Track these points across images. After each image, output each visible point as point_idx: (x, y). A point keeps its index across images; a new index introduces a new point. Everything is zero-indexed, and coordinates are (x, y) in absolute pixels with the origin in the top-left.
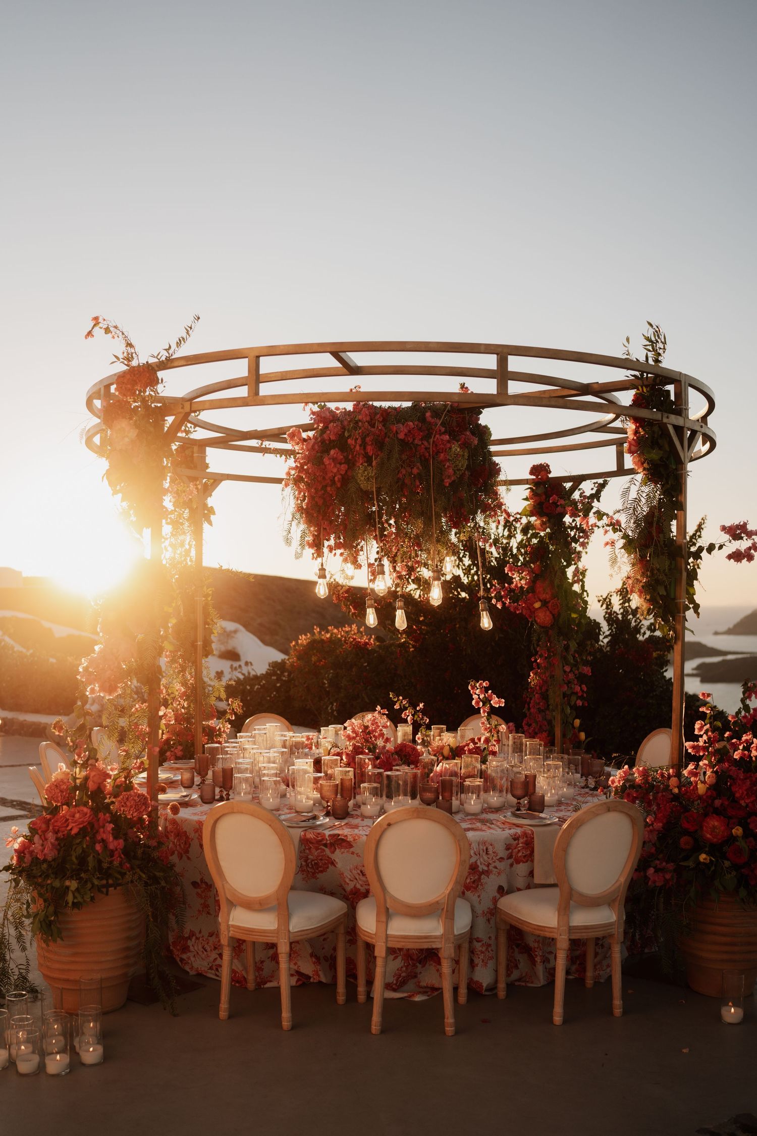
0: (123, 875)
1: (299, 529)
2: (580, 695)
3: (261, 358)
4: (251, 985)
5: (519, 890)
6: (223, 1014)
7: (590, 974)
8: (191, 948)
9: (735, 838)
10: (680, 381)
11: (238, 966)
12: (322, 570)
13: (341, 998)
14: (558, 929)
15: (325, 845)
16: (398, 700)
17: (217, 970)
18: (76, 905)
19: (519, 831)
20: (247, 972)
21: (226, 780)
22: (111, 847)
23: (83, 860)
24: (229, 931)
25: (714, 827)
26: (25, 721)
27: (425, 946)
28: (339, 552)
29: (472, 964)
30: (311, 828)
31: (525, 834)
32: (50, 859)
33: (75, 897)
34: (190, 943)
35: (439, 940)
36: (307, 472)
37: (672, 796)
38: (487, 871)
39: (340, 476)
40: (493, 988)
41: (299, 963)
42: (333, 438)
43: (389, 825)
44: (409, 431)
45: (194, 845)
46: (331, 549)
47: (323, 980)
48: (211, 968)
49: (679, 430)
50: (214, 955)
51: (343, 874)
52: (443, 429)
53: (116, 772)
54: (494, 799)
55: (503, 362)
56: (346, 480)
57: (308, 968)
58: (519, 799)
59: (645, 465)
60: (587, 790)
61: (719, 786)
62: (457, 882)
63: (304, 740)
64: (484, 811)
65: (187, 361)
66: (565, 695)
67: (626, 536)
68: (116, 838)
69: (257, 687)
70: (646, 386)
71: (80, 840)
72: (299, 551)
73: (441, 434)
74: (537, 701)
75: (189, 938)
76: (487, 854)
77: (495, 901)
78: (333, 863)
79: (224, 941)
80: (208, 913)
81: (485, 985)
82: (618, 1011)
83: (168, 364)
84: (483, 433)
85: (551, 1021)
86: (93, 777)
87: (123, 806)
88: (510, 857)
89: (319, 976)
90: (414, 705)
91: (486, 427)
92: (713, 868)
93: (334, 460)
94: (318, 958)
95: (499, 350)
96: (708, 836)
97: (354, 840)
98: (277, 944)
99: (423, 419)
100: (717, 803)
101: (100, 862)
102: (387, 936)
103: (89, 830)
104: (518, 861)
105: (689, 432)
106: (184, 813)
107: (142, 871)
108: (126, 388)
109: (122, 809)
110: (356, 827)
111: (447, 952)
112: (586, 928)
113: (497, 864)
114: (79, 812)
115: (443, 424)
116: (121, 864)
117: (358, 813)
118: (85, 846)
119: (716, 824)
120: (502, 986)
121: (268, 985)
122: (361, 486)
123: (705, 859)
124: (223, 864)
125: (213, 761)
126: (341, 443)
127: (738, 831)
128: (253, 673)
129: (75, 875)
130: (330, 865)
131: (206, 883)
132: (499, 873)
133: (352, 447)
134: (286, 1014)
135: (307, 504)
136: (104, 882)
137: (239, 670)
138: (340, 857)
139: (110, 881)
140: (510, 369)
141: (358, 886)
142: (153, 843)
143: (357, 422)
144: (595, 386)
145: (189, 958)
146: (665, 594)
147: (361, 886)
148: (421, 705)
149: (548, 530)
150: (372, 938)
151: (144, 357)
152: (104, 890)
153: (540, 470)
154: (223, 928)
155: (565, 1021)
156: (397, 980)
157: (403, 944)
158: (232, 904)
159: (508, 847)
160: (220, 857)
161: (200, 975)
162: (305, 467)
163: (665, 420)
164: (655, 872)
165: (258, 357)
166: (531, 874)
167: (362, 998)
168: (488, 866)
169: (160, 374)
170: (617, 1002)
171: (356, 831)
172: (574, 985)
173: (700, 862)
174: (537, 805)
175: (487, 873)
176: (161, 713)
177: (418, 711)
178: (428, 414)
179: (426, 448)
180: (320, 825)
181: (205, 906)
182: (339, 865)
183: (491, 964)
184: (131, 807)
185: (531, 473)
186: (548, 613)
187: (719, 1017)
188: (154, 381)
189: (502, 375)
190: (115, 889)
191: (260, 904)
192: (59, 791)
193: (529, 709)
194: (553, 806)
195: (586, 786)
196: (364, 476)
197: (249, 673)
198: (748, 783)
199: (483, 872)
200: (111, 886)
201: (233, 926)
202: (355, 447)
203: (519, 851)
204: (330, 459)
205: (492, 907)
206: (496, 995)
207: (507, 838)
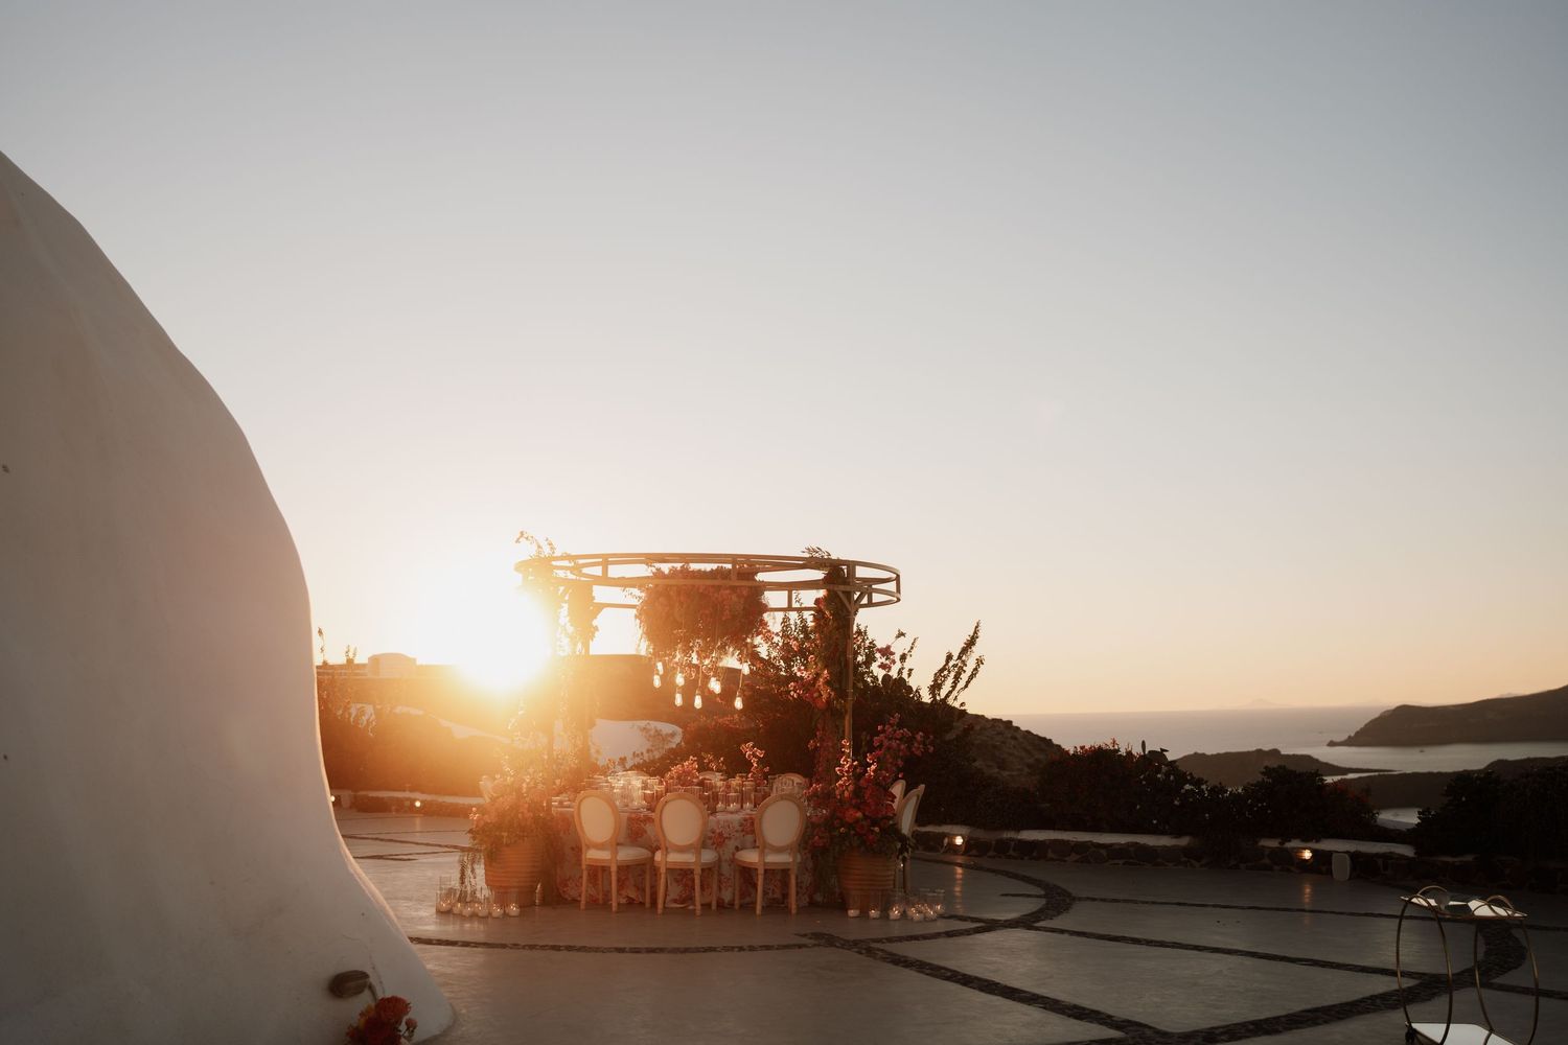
4: (601, 902)
5: (745, 848)
6: (582, 907)
8: (569, 884)
9: (859, 820)
10: (848, 563)
11: (593, 891)
14: (759, 864)
15: (643, 822)
20: (598, 894)
23: (511, 823)
24: (586, 864)
27: (686, 868)
29: (720, 889)
30: (635, 813)
31: (751, 818)
34: (568, 881)
35: (693, 866)
38: (727, 836)
40: (731, 904)
41: (628, 891)
42: (662, 587)
43: (666, 802)
45: (572, 827)
47: (640, 899)
49: (850, 594)
51: (647, 836)
57: (633, 895)
62: (701, 836)
71: (509, 813)
76: (728, 827)
77: (734, 854)
78: (646, 832)
79: (584, 867)
81: (726, 901)
85: (755, 912)
86: (517, 782)
88: (743, 831)
91: (760, 580)
92: (847, 836)
94: (638, 889)
96: (846, 819)
98: (610, 869)
102: (667, 863)
103: (515, 808)
104: (747, 833)
108: (536, 566)
111: (697, 872)
112: (775, 864)
114: (509, 800)
118: (512, 816)
120: (737, 902)
123: (843, 831)
124: (584, 825)
127: (859, 815)
130: (643, 833)
138: (648, 827)
141: (655, 843)
147: (657, 842)
150: (660, 866)
151: (546, 553)
152: (522, 839)
154: (584, 861)
156: (680, 898)
157: (674, 867)
158: (588, 847)
161: (573, 899)
163: (836, 589)
164: (819, 838)
165: (609, 562)
166: (754, 841)
168: (729, 834)
175: (730, 838)
180: (640, 813)
181: (578, 861)
182: (649, 832)
183: (730, 889)
190: (528, 839)
191: (602, 846)
192: (499, 789)
199: (724, 837)
201: (589, 859)
205: (731, 856)
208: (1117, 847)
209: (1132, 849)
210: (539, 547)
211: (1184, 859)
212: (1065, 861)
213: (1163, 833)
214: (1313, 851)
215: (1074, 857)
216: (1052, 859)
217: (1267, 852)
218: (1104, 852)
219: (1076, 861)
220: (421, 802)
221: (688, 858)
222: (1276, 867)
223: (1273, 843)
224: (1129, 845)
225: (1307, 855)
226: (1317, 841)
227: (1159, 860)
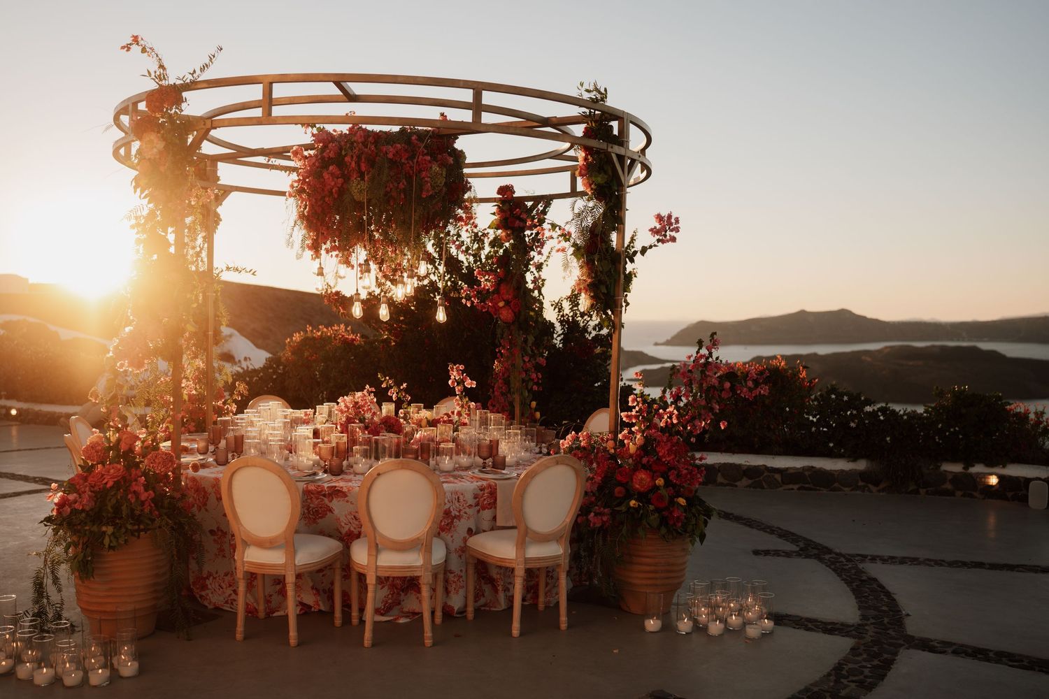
0: (153, 521)
1: (300, 233)
2: (535, 381)
3: (274, 84)
4: (262, 615)
5: (484, 531)
6: (239, 636)
7: (542, 599)
8: (210, 587)
9: (657, 488)
10: (623, 118)
11: (251, 600)
12: (321, 268)
13: (338, 622)
14: (516, 560)
15: (324, 495)
16: (385, 380)
17: (232, 603)
18: (110, 547)
19: (485, 483)
20: (258, 604)
21: (238, 446)
22: (143, 497)
23: (117, 509)
24: (244, 567)
25: (642, 479)
26: (40, 410)
27: (408, 574)
28: (334, 253)
29: (447, 591)
30: (312, 482)
31: (490, 486)
32: (87, 508)
33: (111, 541)
34: (208, 582)
35: (419, 569)
36: (309, 184)
37: (609, 456)
38: (459, 516)
39: (337, 189)
40: (463, 611)
41: (302, 596)
42: (332, 155)
43: (379, 475)
44: (397, 152)
45: (212, 498)
46: (327, 251)
47: (323, 608)
48: (227, 602)
49: (621, 158)
50: (229, 591)
51: (339, 519)
52: (426, 151)
53: (145, 435)
54: (464, 460)
55: (478, 96)
56: (342, 191)
58: (485, 459)
59: (593, 186)
60: (541, 455)
61: (647, 447)
62: (434, 522)
63: (303, 415)
64: (455, 469)
65: (209, 84)
66: (523, 381)
67: (575, 245)
68: (146, 490)
69: (255, 378)
70: (596, 122)
71: (114, 492)
72: (300, 252)
73: (423, 156)
74: (501, 386)
75: (207, 578)
76: (458, 501)
77: (465, 540)
78: (331, 510)
79: (240, 575)
80: (224, 556)
81: (456, 609)
82: (564, 626)
83: (193, 85)
84: (460, 156)
85: (510, 634)
86: (125, 439)
87: (152, 463)
88: (477, 504)
89: (319, 605)
90: (398, 384)
91: (461, 151)
92: (641, 512)
93: (332, 174)
94: (318, 591)
95: (475, 86)
96: (637, 486)
97: (349, 491)
98: (285, 576)
99: (409, 142)
100: (645, 460)
101: (132, 510)
102: (377, 567)
103: (123, 483)
104: (484, 508)
105: (629, 161)
106: (202, 473)
107: (169, 517)
108: (155, 106)
109: (151, 465)
110: (350, 481)
111: (426, 580)
112: (539, 559)
113: (467, 510)
114: (113, 468)
115: (426, 147)
116: (151, 511)
117: (351, 470)
118: (119, 497)
119: (643, 476)
120: (470, 609)
121: (276, 614)
122: (355, 197)
123: (634, 504)
124: (238, 510)
125: (225, 430)
126: (339, 161)
127: (660, 482)
128: (251, 367)
129: (112, 521)
130: (328, 513)
131: (222, 531)
132: (469, 518)
133: (348, 164)
134: (293, 633)
135: (308, 212)
136: (136, 527)
137: (239, 365)
138: (337, 505)
139: (142, 527)
140: (485, 101)
141: (352, 529)
142: (178, 495)
143: (352, 143)
144: (554, 119)
145: (207, 595)
146: (606, 292)
147: (355, 528)
148: (405, 385)
149: (512, 241)
150: (364, 569)
151: (172, 80)
152: (136, 534)
153: (506, 191)
154: (239, 564)
155: (521, 634)
156: (384, 606)
157: (390, 573)
158: (246, 544)
159: (476, 497)
160: (236, 504)
161: (217, 608)
162: (307, 180)
163: (610, 150)
164: (595, 515)
165: (271, 83)
166: (495, 518)
167: (355, 621)
168: (459, 512)
169: (185, 94)
170: (563, 618)
171: (350, 484)
172: (529, 609)
173: (631, 507)
174: (500, 464)
175: (459, 517)
176: (183, 385)
177: (402, 390)
178: (414, 138)
179: (411, 167)
180: (319, 480)
181: (221, 550)
182: (336, 512)
183: (462, 592)
184: (159, 463)
185: (498, 193)
186: (510, 311)
187: (643, 628)
188: (179, 101)
189: (477, 107)
190: (146, 533)
191: (271, 542)
192: (94, 451)
193: (493, 392)
194: (512, 466)
195: (540, 452)
196: (358, 189)
197: (248, 367)
198: (669, 444)
199: (455, 517)
200: (142, 530)
201: (247, 562)
202: (350, 164)
203: (485, 499)
204: (328, 173)
205: (463, 545)
206: (466, 617)
207: (475, 489)
208: (792, 471)
209: (807, 473)
210: (161, 66)
211: (861, 483)
212: (736, 486)
213: (840, 456)
214: (1000, 477)
215: (745, 481)
216: (721, 484)
217: (950, 477)
218: (778, 477)
219: (749, 486)
220: (18, 410)
221: (413, 560)
222: (959, 493)
223: (957, 468)
224: (803, 468)
225: (993, 480)
226: (1004, 467)
227: (836, 485)
